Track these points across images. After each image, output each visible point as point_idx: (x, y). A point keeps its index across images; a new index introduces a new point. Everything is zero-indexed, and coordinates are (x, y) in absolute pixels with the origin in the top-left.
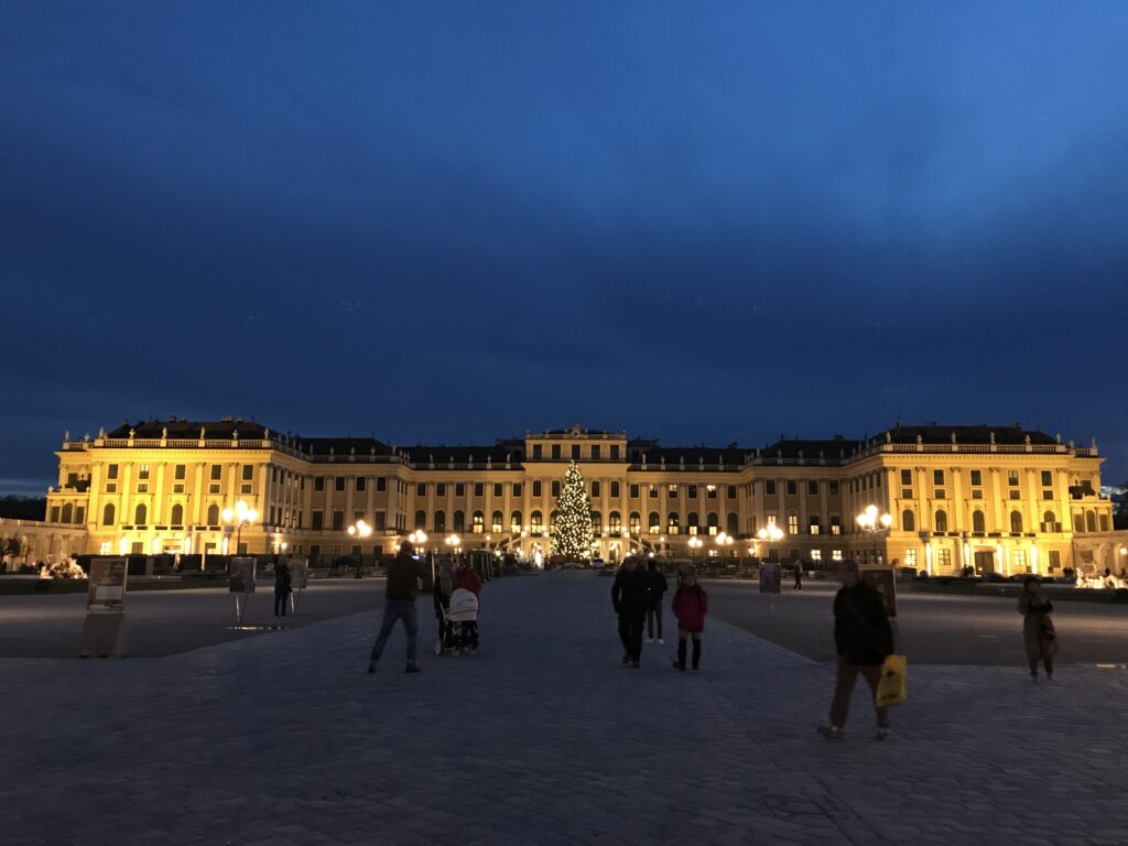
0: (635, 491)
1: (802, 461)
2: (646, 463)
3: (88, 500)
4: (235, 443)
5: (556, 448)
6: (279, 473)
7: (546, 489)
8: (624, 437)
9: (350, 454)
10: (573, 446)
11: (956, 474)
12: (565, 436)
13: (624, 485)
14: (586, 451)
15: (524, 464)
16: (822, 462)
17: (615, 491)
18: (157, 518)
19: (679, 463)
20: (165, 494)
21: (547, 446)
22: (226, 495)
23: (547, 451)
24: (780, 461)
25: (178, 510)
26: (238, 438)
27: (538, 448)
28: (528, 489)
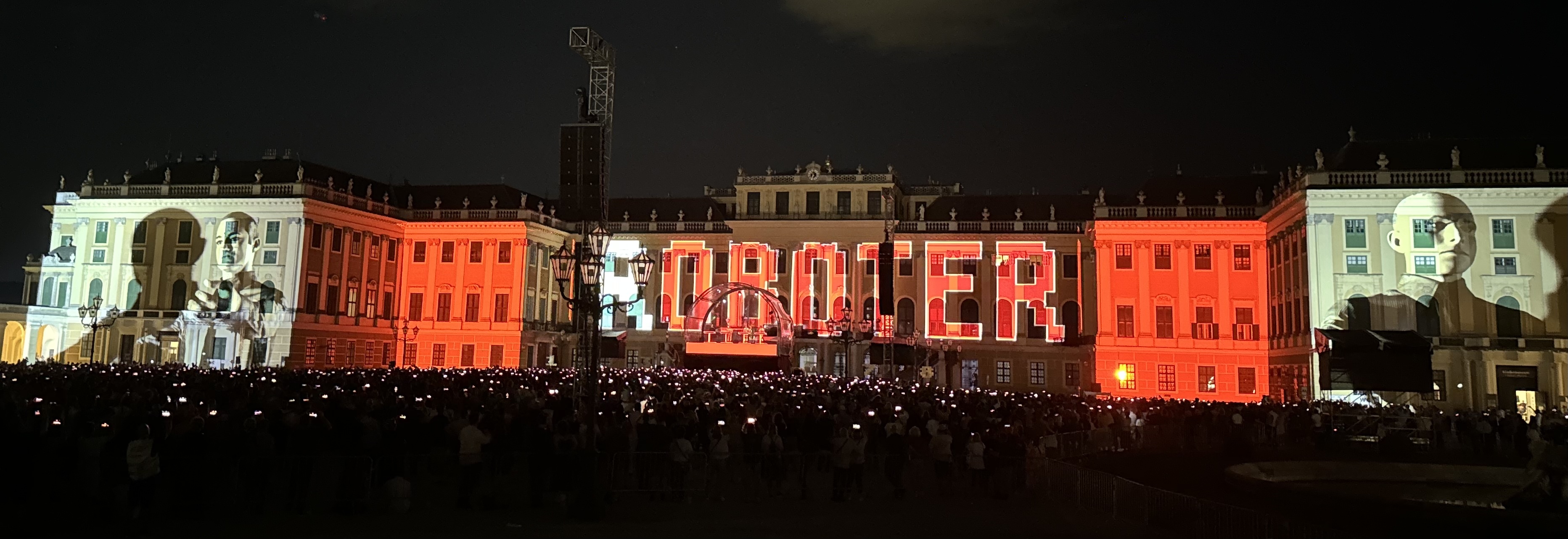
1: (1182, 211)
2: (926, 219)
3: (72, 274)
4: (255, 189)
5: (782, 199)
6: (328, 236)
8: (889, 177)
9: (462, 207)
10: (809, 194)
12: (797, 178)
14: (828, 201)
15: (729, 223)
16: (1220, 211)
19: (981, 218)
20: (165, 264)
21: (768, 193)
23: (767, 203)
25: (180, 288)
26: (262, 181)
27: (754, 197)
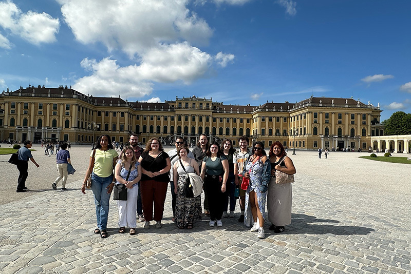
0: (214, 121)
1: (274, 110)
2: (219, 110)
3: (4, 117)
4: (62, 96)
5: (187, 104)
6: (81, 109)
7: (183, 118)
9: (110, 103)
10: (193, 103)
11: (333, 115)
12: (190, 100)
13: (211, 118)
15: (175, 110)
16: (281, 111)
17: (208, 120)
18: (32, 125)
19: (231, 110)
20: (35, 115)
21: (184, 103)
22: (59, 116)
23: (184, 105)
24: (267, 110)
25: (40, 121)
26: (63, 94)
27: (180, 104)
28: (176, 118)
